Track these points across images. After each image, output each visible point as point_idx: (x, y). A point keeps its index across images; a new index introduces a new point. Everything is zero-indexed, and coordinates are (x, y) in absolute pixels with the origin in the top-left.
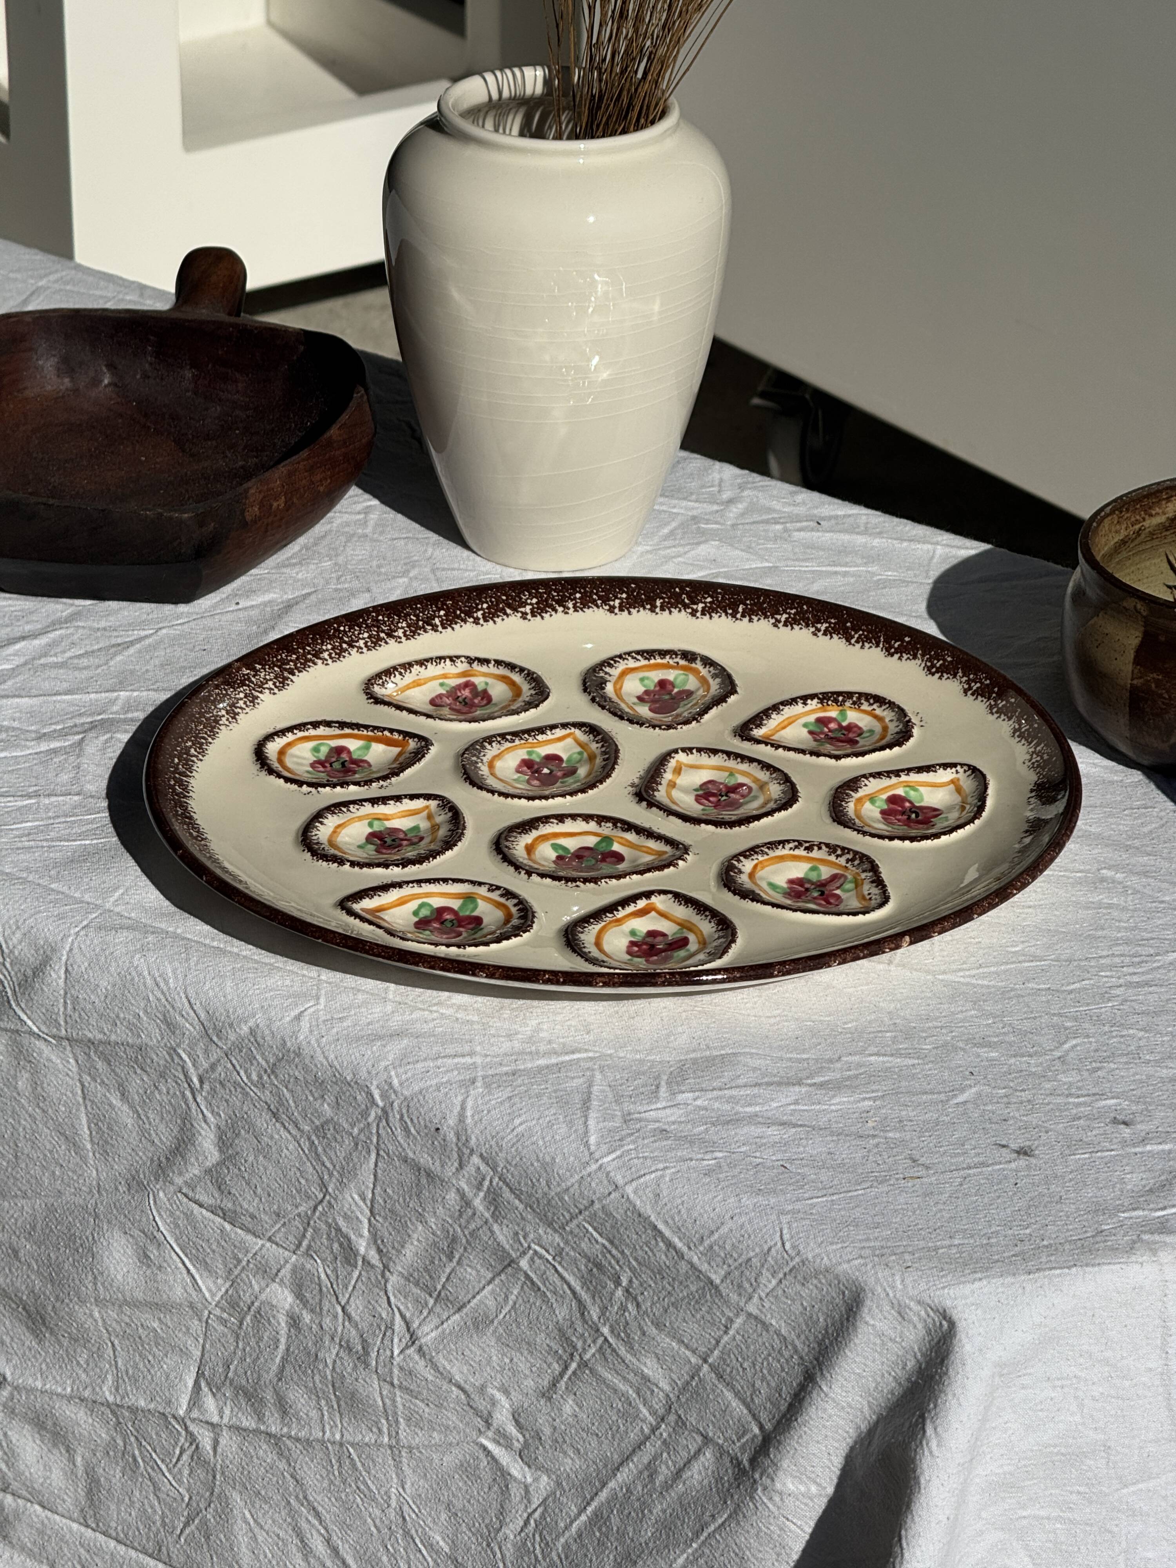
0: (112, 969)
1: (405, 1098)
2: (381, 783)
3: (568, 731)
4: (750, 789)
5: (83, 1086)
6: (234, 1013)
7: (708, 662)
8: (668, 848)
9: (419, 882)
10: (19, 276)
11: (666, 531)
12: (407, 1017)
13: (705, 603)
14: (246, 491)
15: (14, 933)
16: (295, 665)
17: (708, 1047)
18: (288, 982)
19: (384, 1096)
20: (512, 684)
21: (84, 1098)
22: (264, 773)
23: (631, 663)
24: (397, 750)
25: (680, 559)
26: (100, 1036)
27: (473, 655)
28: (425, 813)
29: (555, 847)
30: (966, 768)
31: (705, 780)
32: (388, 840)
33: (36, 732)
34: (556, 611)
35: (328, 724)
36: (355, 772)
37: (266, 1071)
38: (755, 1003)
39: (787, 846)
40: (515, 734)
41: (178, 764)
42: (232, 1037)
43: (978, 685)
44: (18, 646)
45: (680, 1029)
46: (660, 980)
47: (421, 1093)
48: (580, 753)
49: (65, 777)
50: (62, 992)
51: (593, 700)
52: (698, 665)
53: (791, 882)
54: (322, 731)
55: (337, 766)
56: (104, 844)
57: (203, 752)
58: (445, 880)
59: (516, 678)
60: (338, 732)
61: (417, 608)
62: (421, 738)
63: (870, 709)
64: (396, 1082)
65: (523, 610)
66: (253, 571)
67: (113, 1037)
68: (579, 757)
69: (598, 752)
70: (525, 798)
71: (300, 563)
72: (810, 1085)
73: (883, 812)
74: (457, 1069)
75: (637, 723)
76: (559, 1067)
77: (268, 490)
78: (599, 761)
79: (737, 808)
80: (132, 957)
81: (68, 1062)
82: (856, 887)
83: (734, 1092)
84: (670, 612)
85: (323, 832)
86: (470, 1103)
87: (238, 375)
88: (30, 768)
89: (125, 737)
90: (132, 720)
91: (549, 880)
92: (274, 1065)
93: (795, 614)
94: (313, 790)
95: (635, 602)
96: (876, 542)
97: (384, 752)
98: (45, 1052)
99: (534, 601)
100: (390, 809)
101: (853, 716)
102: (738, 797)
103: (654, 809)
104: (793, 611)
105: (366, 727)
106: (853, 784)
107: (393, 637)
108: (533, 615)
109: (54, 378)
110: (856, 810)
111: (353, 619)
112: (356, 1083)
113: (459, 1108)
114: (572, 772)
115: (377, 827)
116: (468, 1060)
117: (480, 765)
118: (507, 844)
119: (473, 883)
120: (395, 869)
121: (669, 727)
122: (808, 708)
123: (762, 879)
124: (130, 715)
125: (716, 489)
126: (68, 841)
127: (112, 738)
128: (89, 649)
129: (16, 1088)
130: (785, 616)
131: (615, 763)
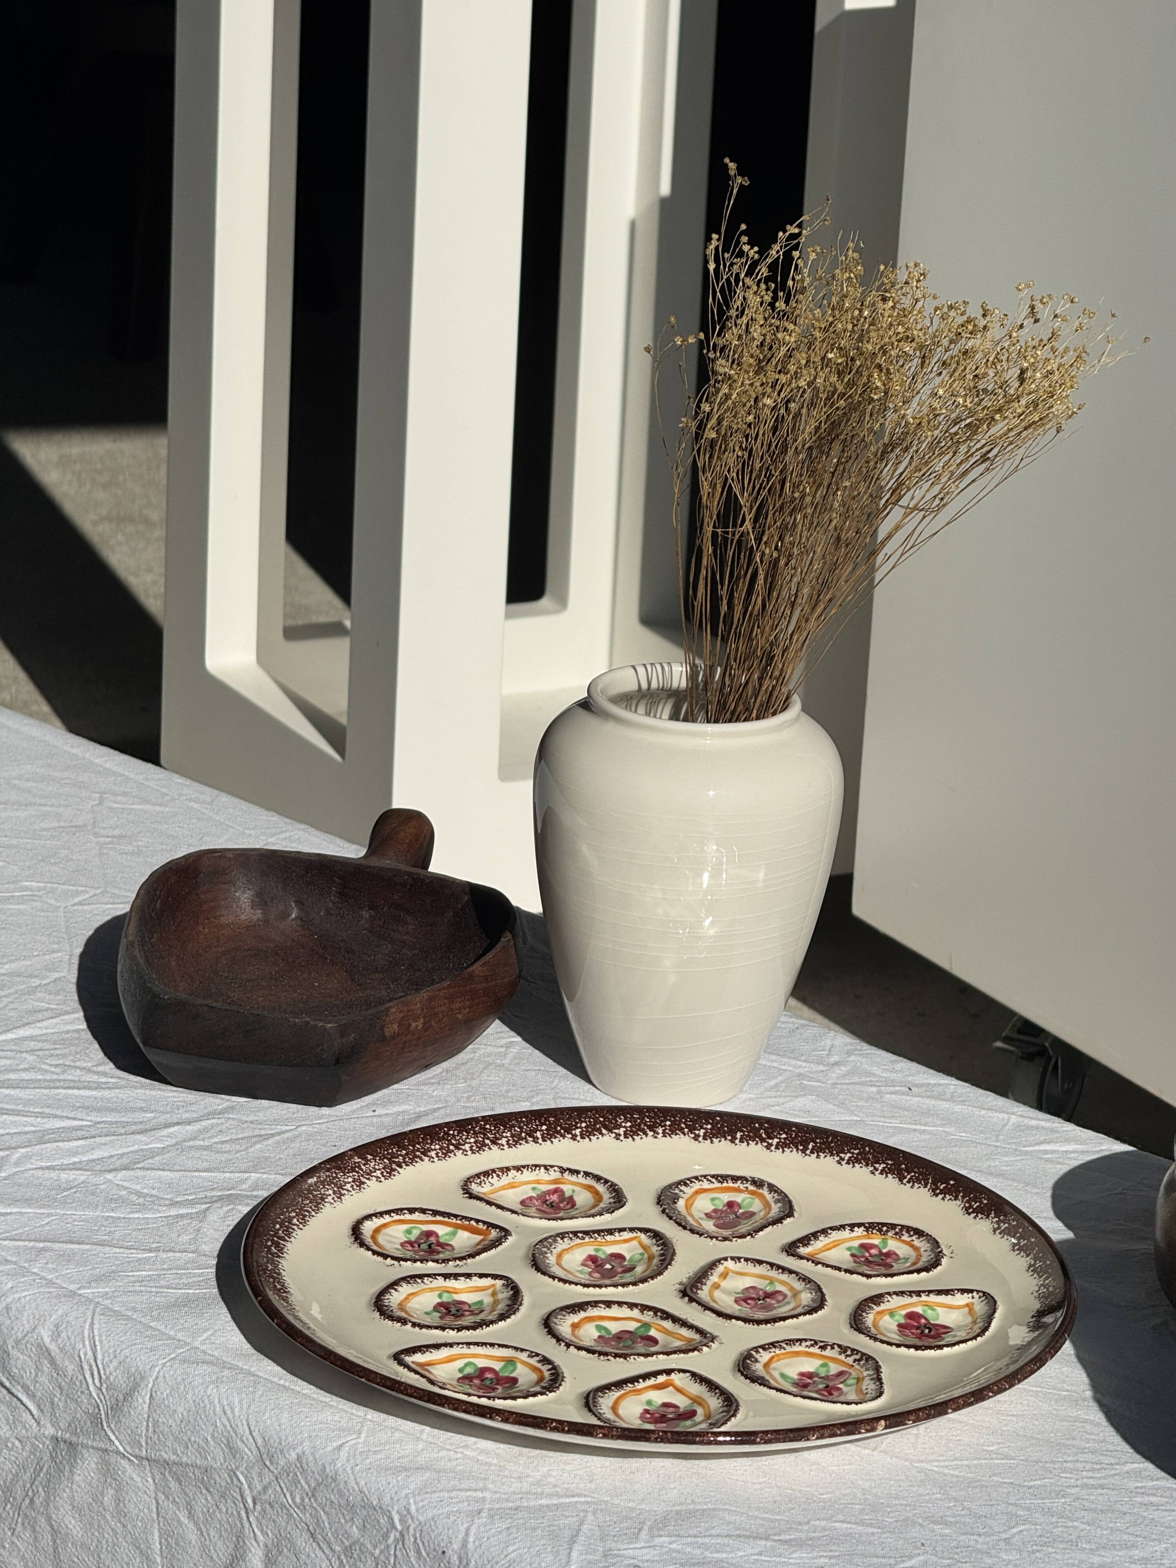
0: (189, 1397)
1: (420, 1523)
2: (458, 1262)
3: (634, 1234)
4: (785, 1296)
5: (158, 1503)
6: (285, 1441)
7: (772, 1188)
8: (697, 1337)
9: (469, 1344)
10: (253, 832)
11: (772, 1083)
12: (434, 1455)
13: (780, 1138)
14: (388, 1009)
15: (111, 1361)
16: (404, 1159)
17: (693, 1502)
18: (337, 1418)
19: (402, 1521)
20: (596, 1193)
21: (158, 1516)
22: (356, 1245)
23: (706, 1185)
24: (480, 1238)
25: (777, 1108)
26: (173, 1457)
27: (565, 1166)
28: (490, 1291)
29: (599, 1328)
30: (981, 1294)
31: (748, 1285)
32: (453, 1310)
33: (171, 1200)
34: (646, 1135)
35: (423, 1211)
36: (438, 1253)
37: (307, 1494)
38: (746, 1471)
39: (804, 1344)
40: (586, 1233)
41: (279, 1229)
42: (282, 1462)
43: (1006, 1225)
44: (172, 1130)
45: (672, 1486)
46: (653, 1436)
47: (433, 1518)
48: (642, 1254)
49: (185, 1238)
50: (146, 1416)
51: (663, 1211)
52: (765, 1191)
53: (802, 1374)
54: (417, 1216)
55: (424, 1246)
56: (205, 1294)
57: (304, 1222)
58: (492, 1345)
59: (600, 1188)
60: (431, 1218)
61: (522, 1121)
62: (502, 1229)
63: (909, 1239)
64: (413, 1509)
65: (617, 1131)
66: (395, 1086)
67: (185, 1459)
68: (640, 1257)
69: (657, 1254)
70: (582, 1285)
71: (439, 1083)
72: (775, 1541)
73: (900, 1326)
74: (468, 1501)
75: (698, 1233)
76: (557, 1507)
77: (408, 1011)
78: (656, 1261)
79: (772, 1310)
80: (207, 1387)
81: (147, 1481)
82: (857, 1383)
83: (707, 1540)
84: (748, 1144)
85: (395, 1298)
86: (473, 1531)
87: (408, 918)
88: (158, 1229)
89: (246, 1210)
90: (256, 1197)
91: (584, 1353)
92: (315, 1489)
93: (857, 1154)
94: (396, 1263)
95: (718, 1133)
96: (958, 1108)
97: (468, 1238)
98: (129, 1471)
99: (629, 1124)
100: (460, 1284)
101: (893, 1245)
102: (773, 1302)
103: (694, 1304)
104: (856, 1152)
105: (456, 1216)
106: (877, 1299)
107: (496, 1144)
108: (626, 1137)
109: (248, 909)
110: (874, 1321)
111: (463, 1125)
112: (380, 1507)
113: (463, 1534)
114: (631, 1269)
115: (446, 1298)
116: (480, 1494)
117: (549, 1255)
118: (555, 1320)
119: (516, 1349)
120: (451, 1332)
121: (725, 1239)
122: (854, 1234)
123: (775, 1369)
124: (255, 1193)
125: (826, 1053)
126: (175, 1289)
127: (233, 1209)
128: (234, 1137)
129: (102, 1503)
130: (849, 1155)
131: (670, 1264)
